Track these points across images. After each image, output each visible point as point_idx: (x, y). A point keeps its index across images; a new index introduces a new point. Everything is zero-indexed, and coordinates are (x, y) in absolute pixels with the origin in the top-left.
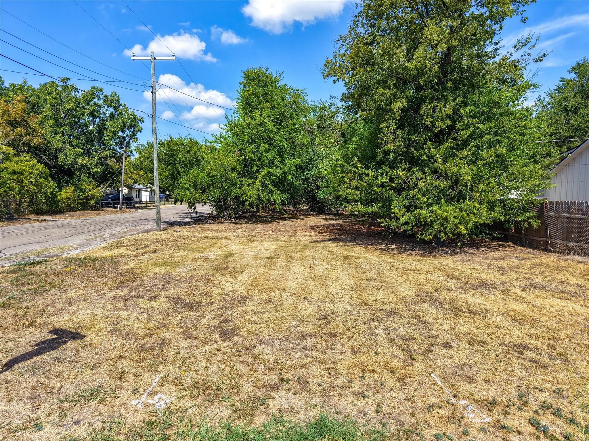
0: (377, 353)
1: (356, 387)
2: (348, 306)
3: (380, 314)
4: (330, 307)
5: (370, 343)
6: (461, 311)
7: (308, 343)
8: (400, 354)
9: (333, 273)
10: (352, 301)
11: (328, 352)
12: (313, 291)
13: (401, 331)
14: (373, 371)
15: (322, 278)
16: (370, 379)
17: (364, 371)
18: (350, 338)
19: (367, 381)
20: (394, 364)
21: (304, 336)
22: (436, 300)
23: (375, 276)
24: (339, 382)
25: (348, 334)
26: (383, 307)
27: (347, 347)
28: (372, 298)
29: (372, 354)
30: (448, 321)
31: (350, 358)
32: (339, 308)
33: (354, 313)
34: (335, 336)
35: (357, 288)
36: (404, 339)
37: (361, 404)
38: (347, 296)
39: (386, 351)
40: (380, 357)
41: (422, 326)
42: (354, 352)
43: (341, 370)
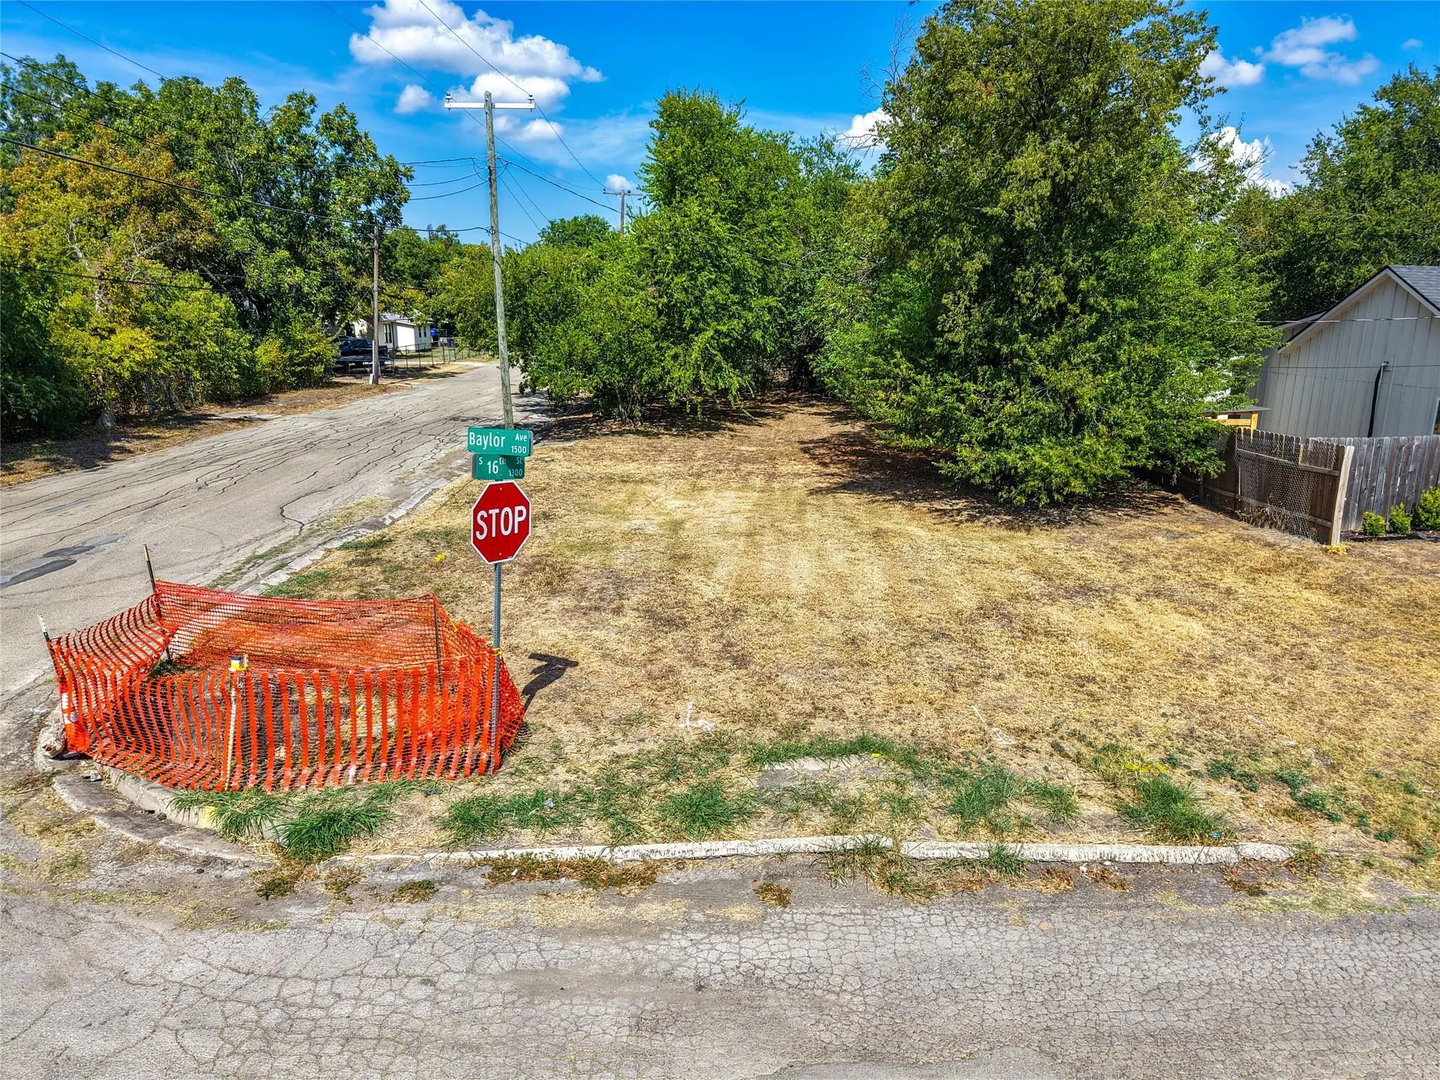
0: (916, 685)
1: (893, 715)
2: (882, 626)
3: (924, 637)
4: (858, 627)
5: (909, 673)
6: (1035, 632)
7: (836, 671)
8: (943, 685)
9: (857, 568)
10: (886, 618)
11: (862, 682)
12: (831, 600)
13: (949, 660)
14: (911, 702)
15: (840, 576)
16: (907, 708)
17: (901, 702)
18: (885, 667)
19: (903, 711)
20: (934, 695)
21: (831, 664)
22: (1004, 616)
23: (922, 574)
24: (874, 711)
25: (883, 663)
26: (929, 627)
27: (882, 678)
28: (916, 612)
29: (911, 685)
30: (1011, 647)
31: (886, 689)
32: (870, 627)
33: (891, 634)
34: (867, 665)
35: (893, 595)
36: (950, 669)
37: (897, 729)
38: (880, 608)
39: (927, 682)
40: (919, 689)
41: (976, 653)
42: (891, 683)
43: (876, 701)
